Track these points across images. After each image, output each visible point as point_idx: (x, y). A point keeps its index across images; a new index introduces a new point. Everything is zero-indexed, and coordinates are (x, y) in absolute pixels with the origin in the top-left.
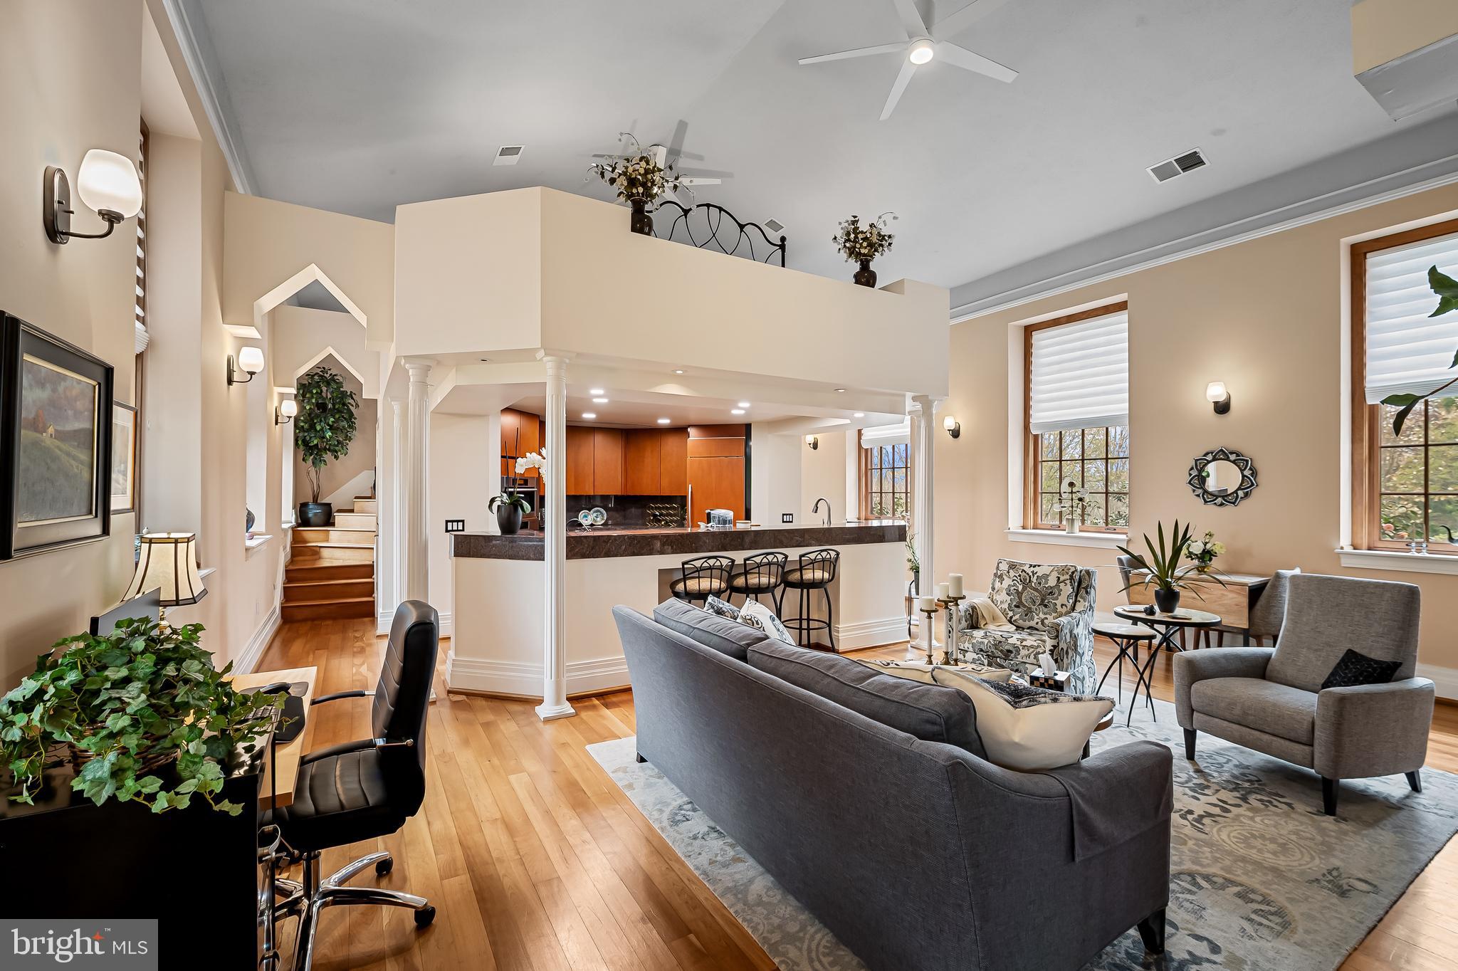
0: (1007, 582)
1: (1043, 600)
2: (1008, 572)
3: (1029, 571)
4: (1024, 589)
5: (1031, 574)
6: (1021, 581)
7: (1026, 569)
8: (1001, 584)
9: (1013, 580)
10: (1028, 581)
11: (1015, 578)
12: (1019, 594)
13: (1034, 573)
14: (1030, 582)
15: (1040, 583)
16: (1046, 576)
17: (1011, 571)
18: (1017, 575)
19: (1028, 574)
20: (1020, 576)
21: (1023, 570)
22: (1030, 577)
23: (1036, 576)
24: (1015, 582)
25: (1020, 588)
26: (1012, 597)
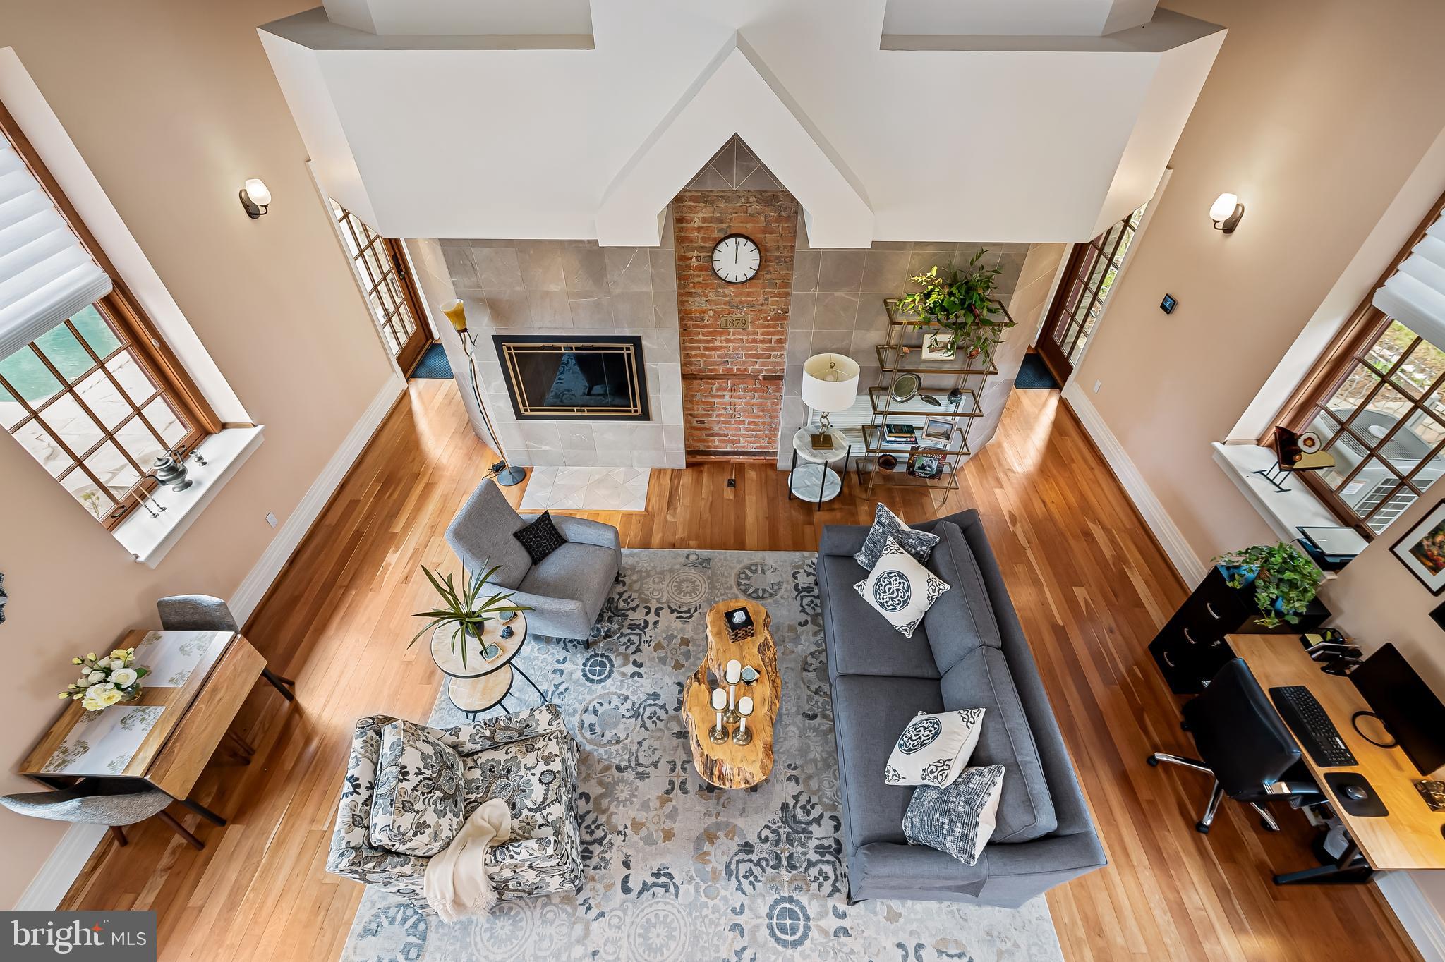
0: (430, 817)
1: (448, 767)
2: (418, 812)
3: (413, 780)
4: (441, 790)
5: (421, 777)
6: (430, 792)
7: (408, 786)
8: (429, 826)
9: (429, 804)
10: (431, 782)
11: (426, 802)
12: (446, 797)
13: (419, 773)
14: (431, 780)
15: (433, 766)
16: (424, 757)
17: (416, 807)
18: (422, 798)
19: (421, 781)
20: (423, 794)
21: (415, 788)
22: (425, 778)
23: (423, 770)
24: (431, 802)
25: (439, 794)
26: (447, 809)
